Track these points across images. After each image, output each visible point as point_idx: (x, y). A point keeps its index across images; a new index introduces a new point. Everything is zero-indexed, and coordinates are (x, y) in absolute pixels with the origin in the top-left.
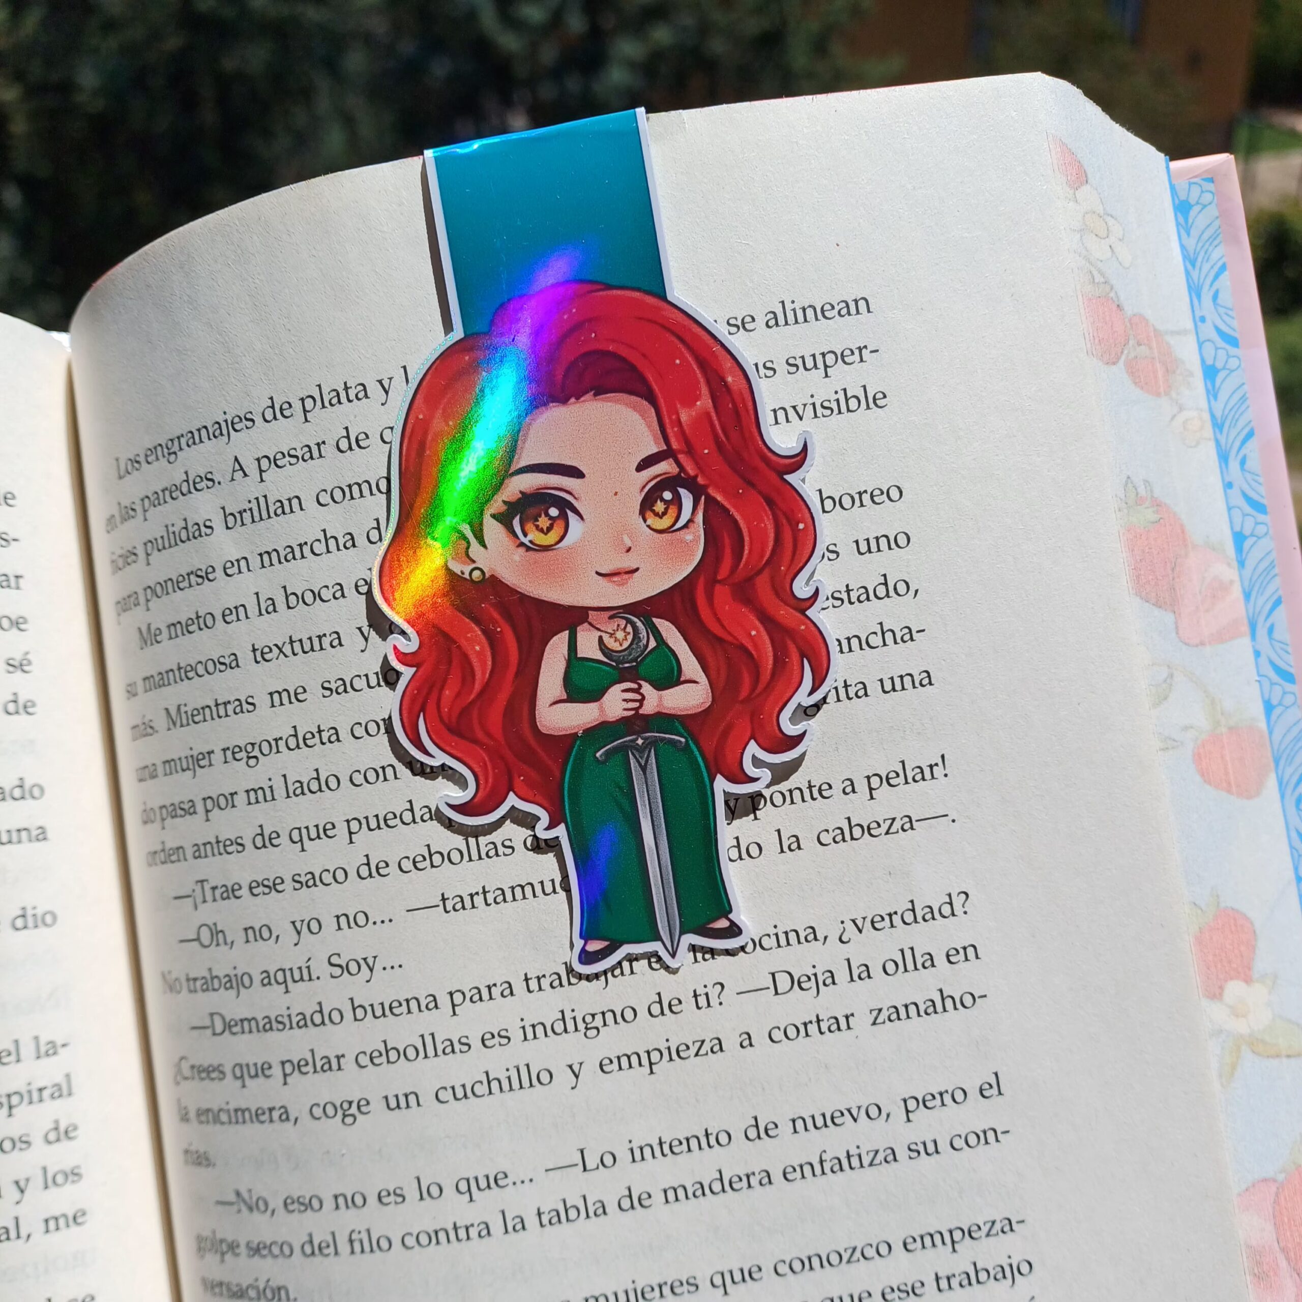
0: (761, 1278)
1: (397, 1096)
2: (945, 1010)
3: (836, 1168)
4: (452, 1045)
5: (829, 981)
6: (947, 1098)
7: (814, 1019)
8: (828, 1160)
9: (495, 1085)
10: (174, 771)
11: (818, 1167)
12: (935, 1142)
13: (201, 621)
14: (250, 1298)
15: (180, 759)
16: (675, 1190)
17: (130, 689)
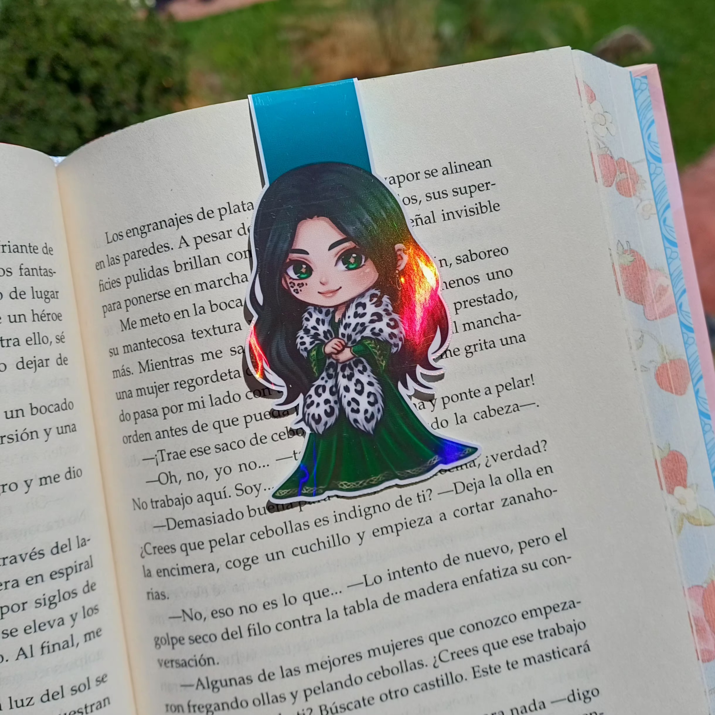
0: (454, 636)
1: (273, 553)
2: (537, 498)
3: (488, 578)
4: (300, 526)
5: (482, 486)
6: (540, 541)
7: (475, 505)
8: (484, 574)
9: (322, 545)
10: (143, 393)
11: (479, 578)
12: (535, 563)
13: (161, 317)
14: (191, 666)
15: (148, 388)
16: (411, 593)
17: (112, 351)
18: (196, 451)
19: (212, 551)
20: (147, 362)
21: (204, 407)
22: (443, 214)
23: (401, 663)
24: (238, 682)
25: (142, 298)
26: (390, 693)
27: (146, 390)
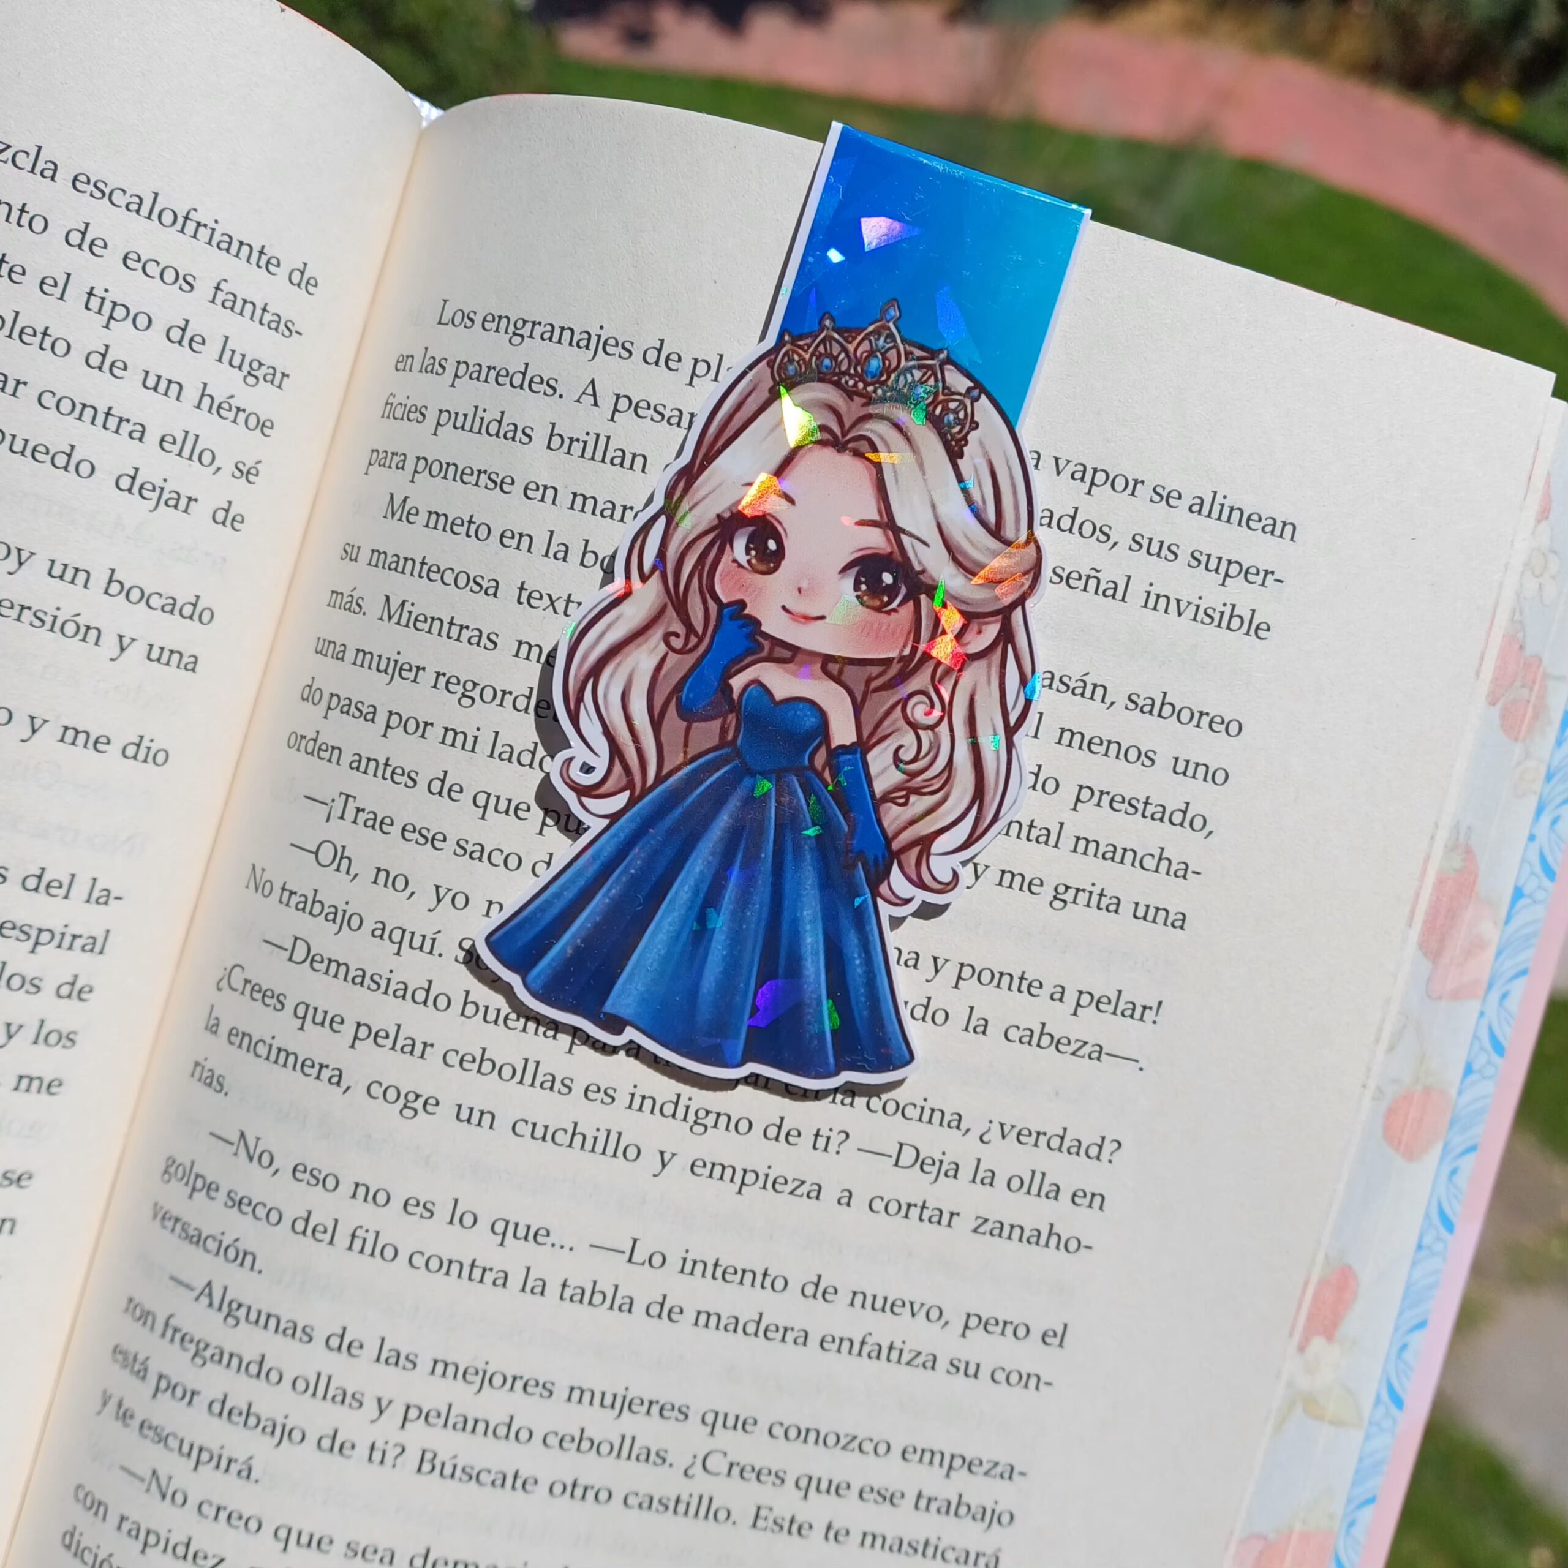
0: (752, 1432)
1: (472, 1109)
2: (1046, 1245)
3: (874, 1354)
4: (553, 1081)
5: (951, 1173)
6: (1009, 1330)
7: (920, 1204)
8: (870, 1344)
9: (578, 1139)
10: (366, 664)
11: (858, 1347)
12: (978, 1366)
13: (473, 527)
14: (207, 1251)
15: (380, 657)
16: (709, 1315)
17: (349, 549)
18: (414, 831)
19: (352, 1046)
20: (403, 603)
21: (473, 751)
22: (1149, 593)
23: (623, 1437)
24: (281, 1328)
25: (452, 469)
26: (574, 1485)
27: (376, 659)
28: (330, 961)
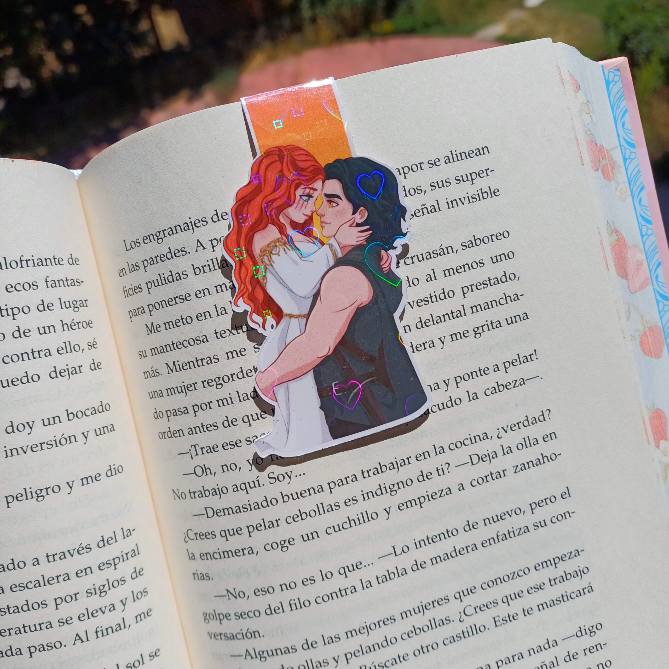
0: (476, 592)
2: (544, 463)
3: (504, 538)
4: (331, 507)
5: (494, 456)
6: (548, 501)
7: (490, 474)
8: (500, 535)
9: (352, 523)
10: (173, 393)
11: (497, 539)
12: (544, 521)
13: (184, 320)
14: (239, 639)
15: (177, 387)
16: (436, 558)
17: (141, 354)
18: (227, 445)
19: (250, 536)
20: (174, 362)
21: (232, 403)
22: (447, 202)
23: (430, 621)
24: (283, 652)
25: (163, 303)
26: (422, 648)
27: (176, 389)
28: (223, 510)
